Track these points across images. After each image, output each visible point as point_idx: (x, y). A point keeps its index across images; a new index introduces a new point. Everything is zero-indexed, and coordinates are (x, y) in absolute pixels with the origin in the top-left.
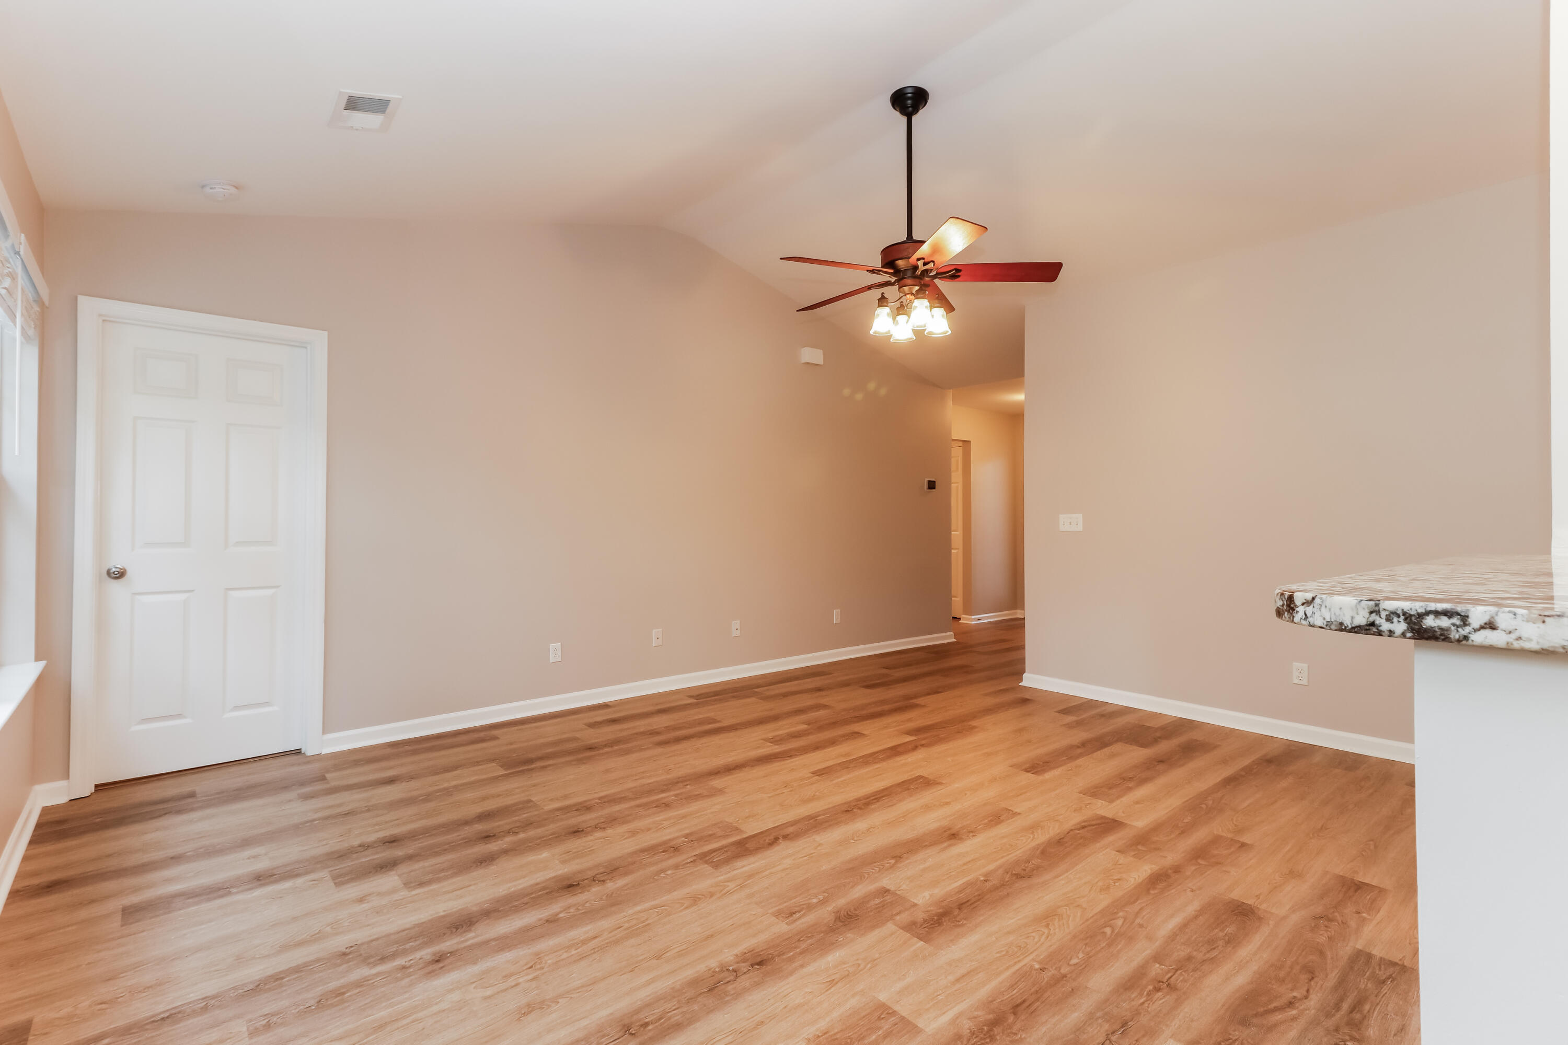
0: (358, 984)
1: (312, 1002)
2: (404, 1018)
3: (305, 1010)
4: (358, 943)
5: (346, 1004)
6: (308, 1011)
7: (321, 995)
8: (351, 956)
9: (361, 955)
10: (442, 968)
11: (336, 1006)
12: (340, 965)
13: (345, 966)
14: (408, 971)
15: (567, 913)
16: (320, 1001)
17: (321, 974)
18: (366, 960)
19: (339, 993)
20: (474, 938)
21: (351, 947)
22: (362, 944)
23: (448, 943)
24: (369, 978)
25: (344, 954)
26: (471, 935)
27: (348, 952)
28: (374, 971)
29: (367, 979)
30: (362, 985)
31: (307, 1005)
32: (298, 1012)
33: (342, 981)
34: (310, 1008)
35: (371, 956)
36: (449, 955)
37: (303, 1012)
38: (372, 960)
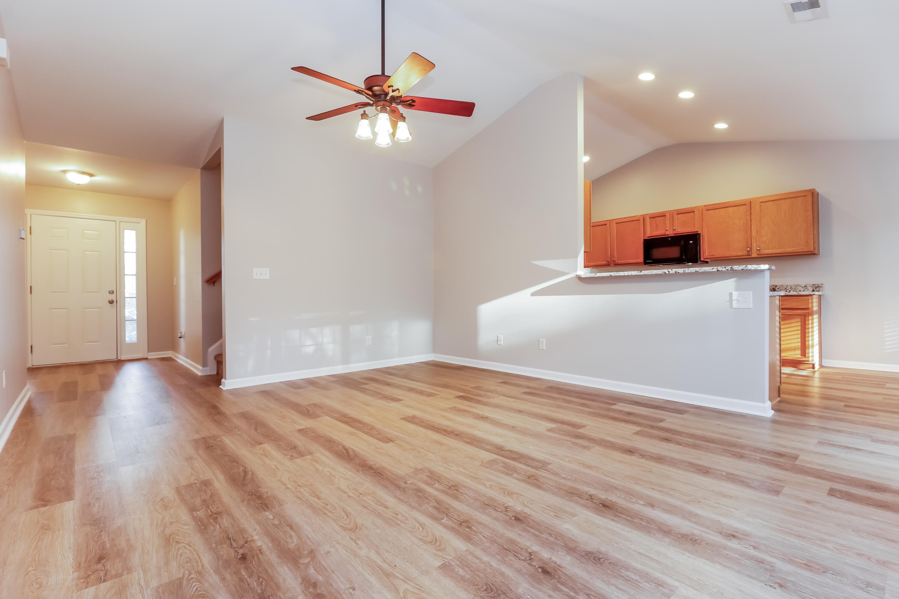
0: (791, 561)
1: (829, 575)
2: (784, 531)
3: (837, 575)
4: (763, 585)
5: (809, 558)
6: (836, 573)
7: (820, 574)
8: (778, 581)
9: (771, 576)
10: (736, 532)
11: (815, 562)
12: (791, 581)
13: (789, 578)
14: (755, 545)
15: (638, 501)
16: (824, 572)
17: (810, 587)
18: (771, 570)
19: (808, 566)
20: (696, 529)
21: (771, 586)
22: (761, 581)
23: (714, 538)
24: (782, 559)
25: (781, 586)
26: (696, 532)
27: (777, 585)
28: (774, 560)
29: (783, 560)
30: (790, 559)
31: (834, 576)
32: (842, 577)
33: (799, 571)
34: (833, 573)
35: (766, 569)
36: (723, 534)
37: (840, 575)
38: (768, 567)
